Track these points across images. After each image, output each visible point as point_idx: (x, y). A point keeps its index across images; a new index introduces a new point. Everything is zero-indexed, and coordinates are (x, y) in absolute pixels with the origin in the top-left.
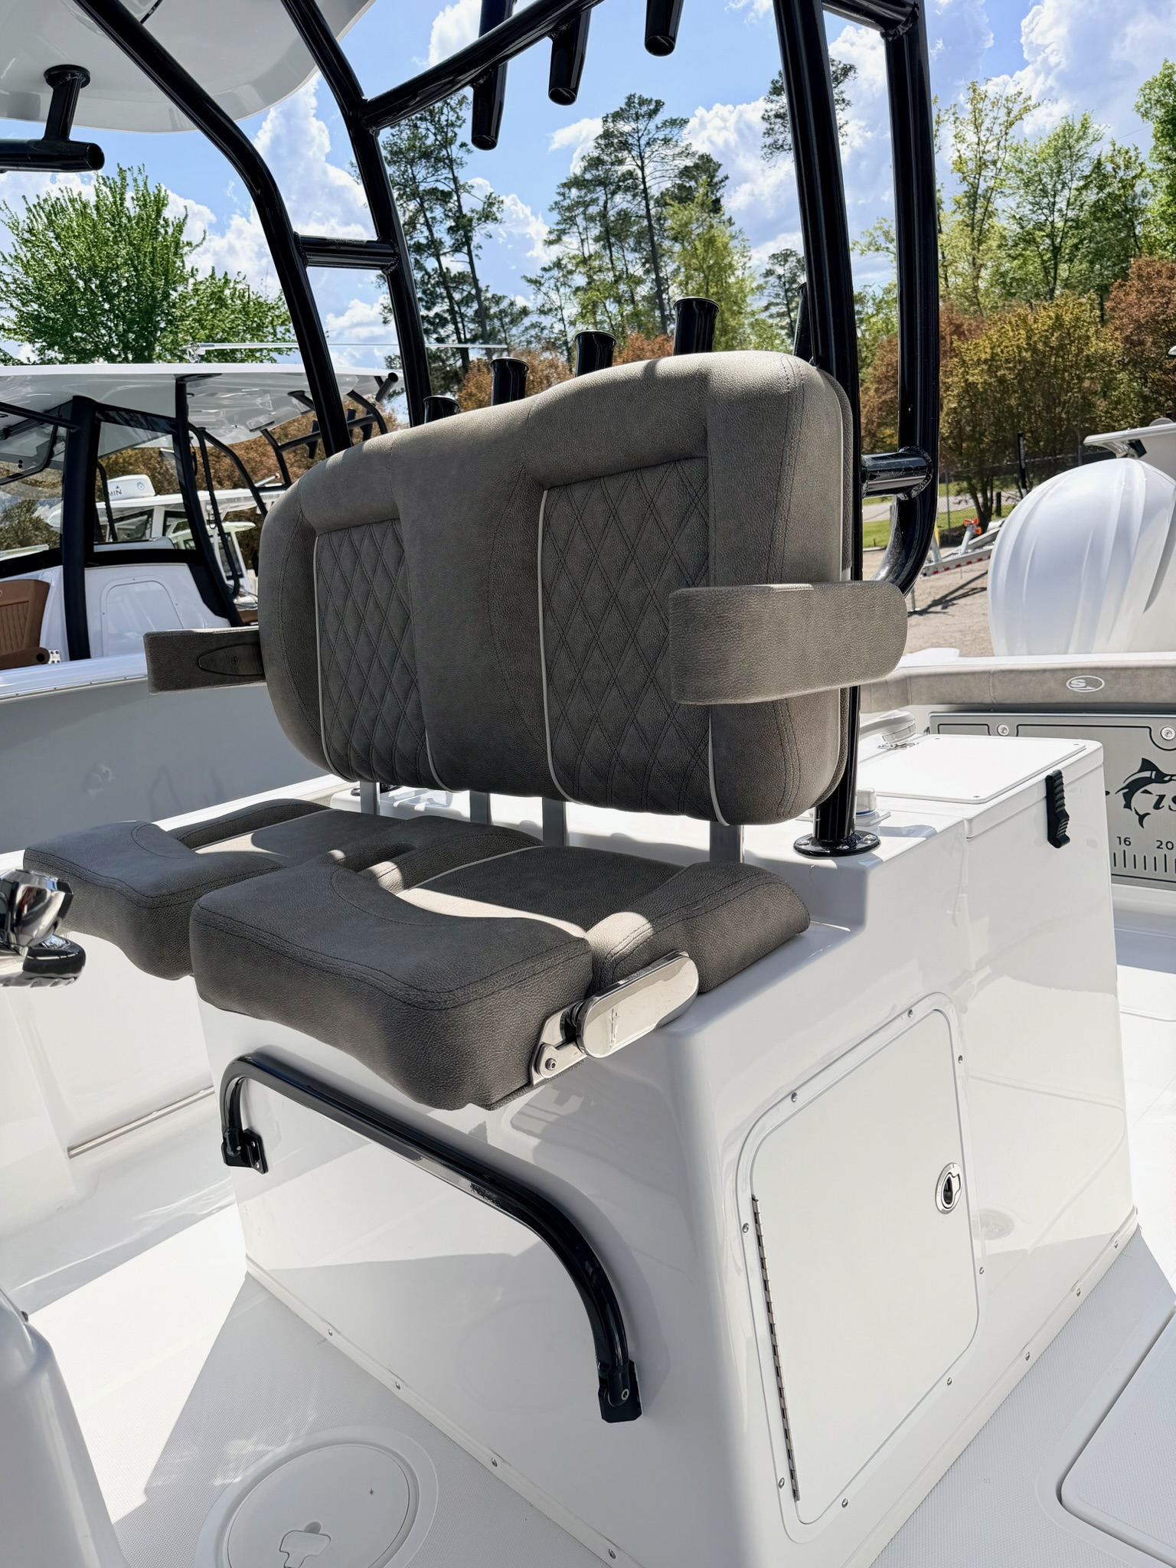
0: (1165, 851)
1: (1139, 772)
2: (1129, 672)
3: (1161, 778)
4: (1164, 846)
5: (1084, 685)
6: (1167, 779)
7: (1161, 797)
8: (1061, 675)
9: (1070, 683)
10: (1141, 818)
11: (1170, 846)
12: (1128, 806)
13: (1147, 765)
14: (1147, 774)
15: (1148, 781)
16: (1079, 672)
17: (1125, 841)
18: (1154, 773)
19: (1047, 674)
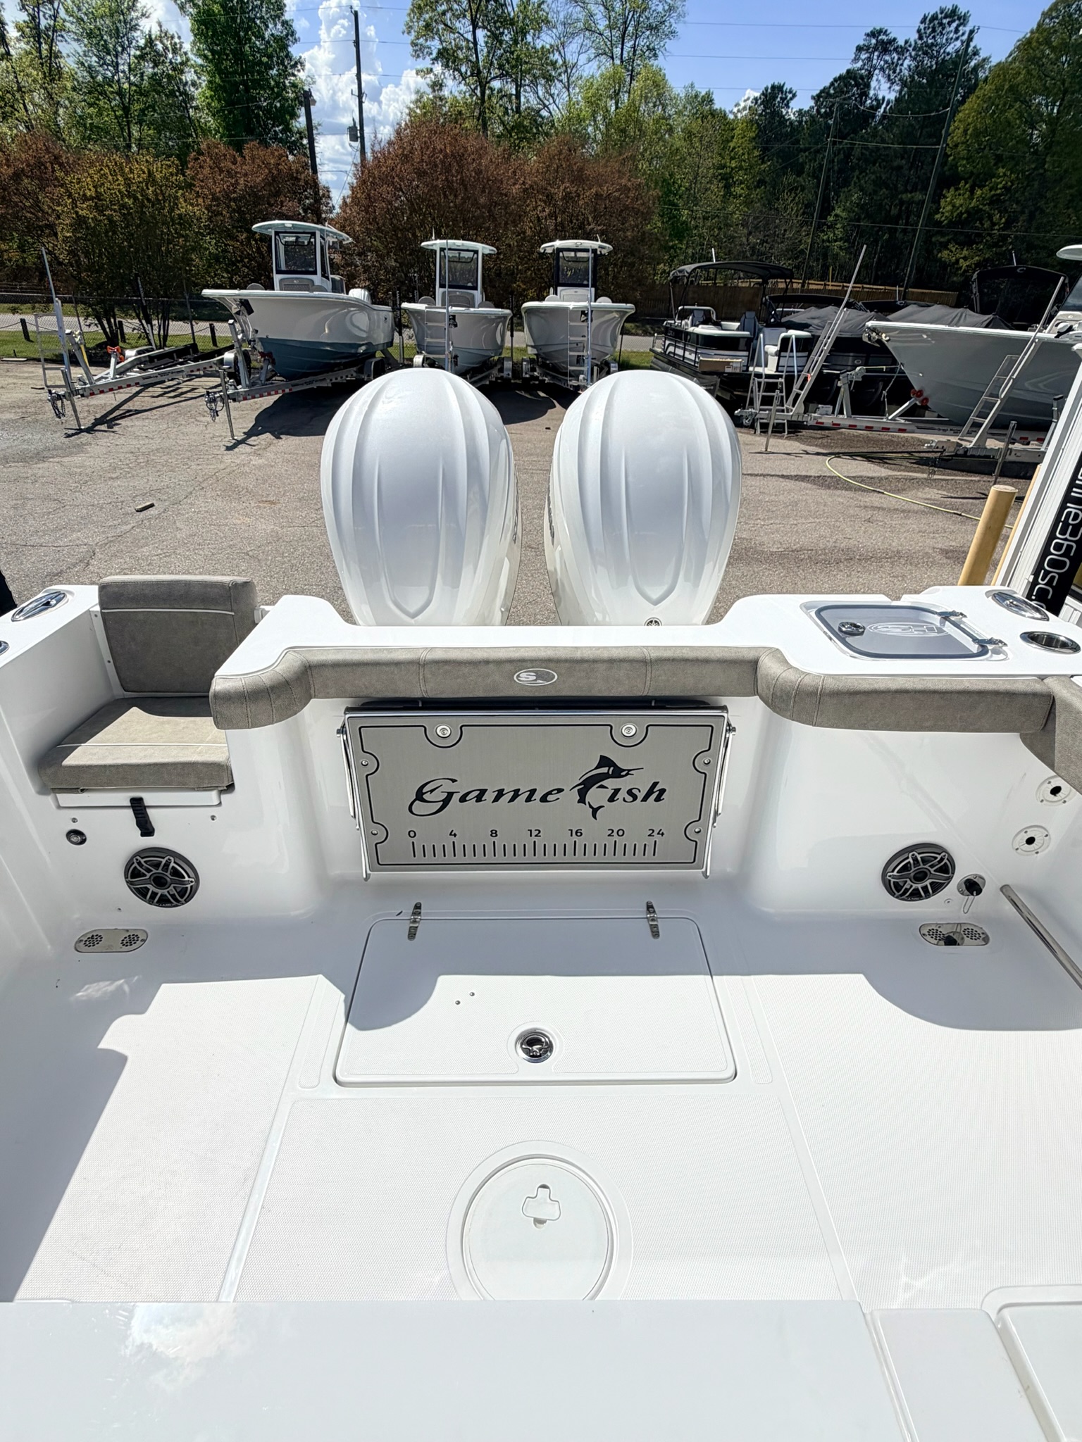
0: (616, 837)
1: (596, 768)
2: (586, 665)
3: (618, 773)
4: (615, 833)
5: (535, 678)
6: (624, 773)
7: (617, 791)
8: (508, 667)
9: (518, 676)
10: (595, 811)
11: (621, 833)
12: (582, 800)
13: (604, 761)
14: (605, 770)
15: (606, 776)
16: (530, 665)
17: (577, 832)
18: (612, 768)
19: (491, 666)
